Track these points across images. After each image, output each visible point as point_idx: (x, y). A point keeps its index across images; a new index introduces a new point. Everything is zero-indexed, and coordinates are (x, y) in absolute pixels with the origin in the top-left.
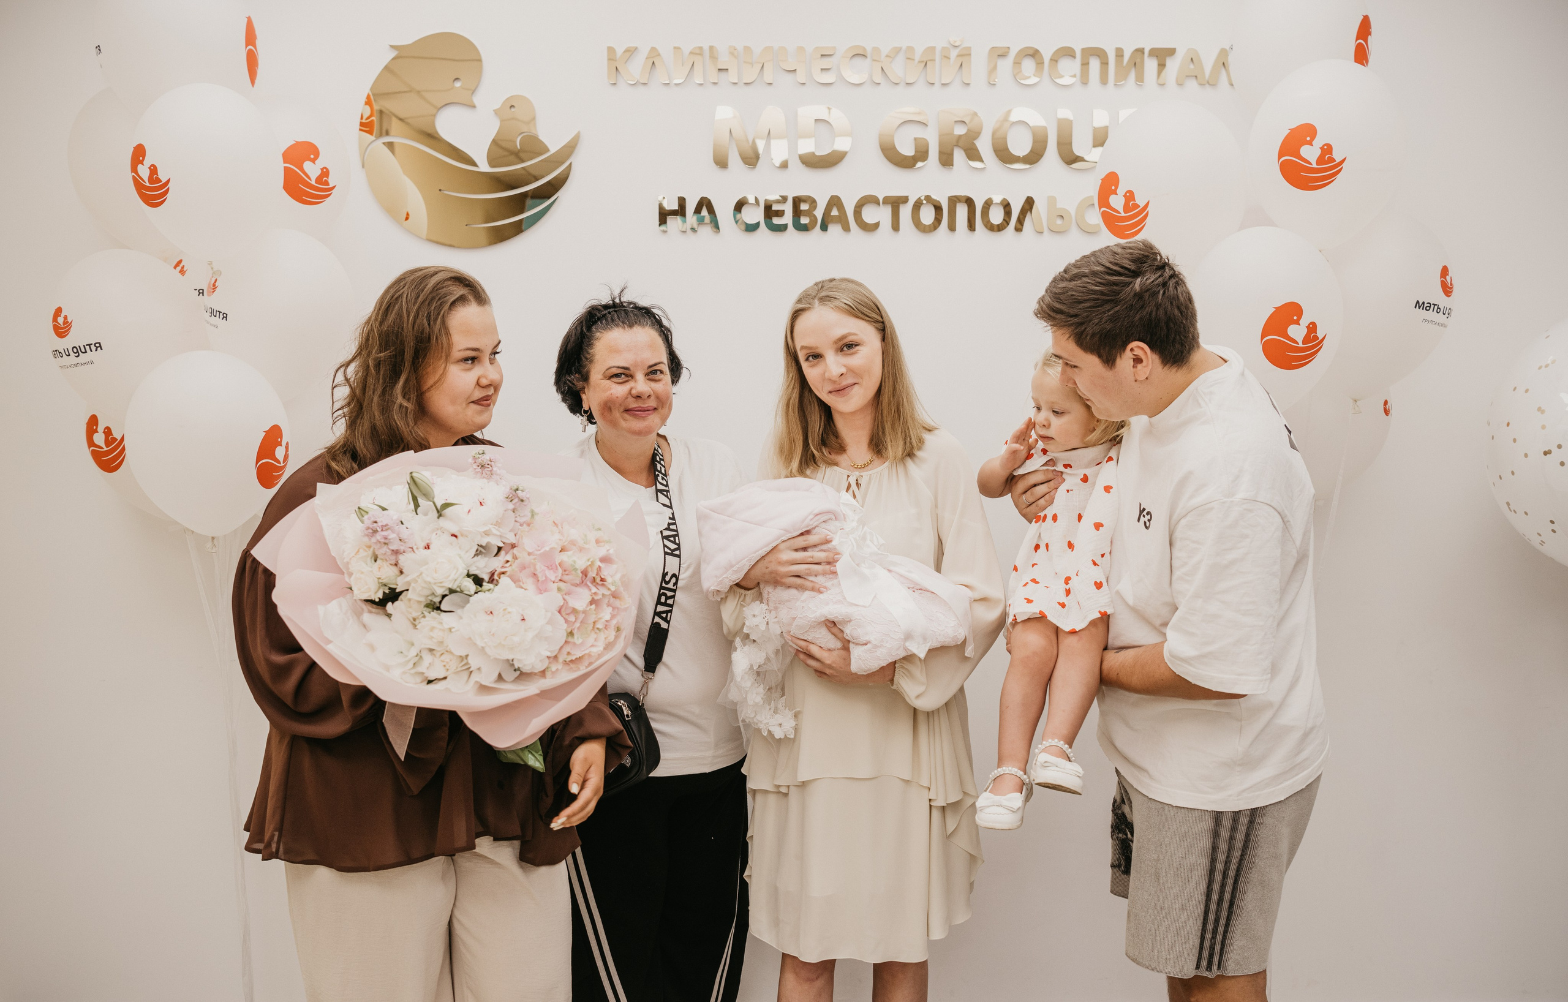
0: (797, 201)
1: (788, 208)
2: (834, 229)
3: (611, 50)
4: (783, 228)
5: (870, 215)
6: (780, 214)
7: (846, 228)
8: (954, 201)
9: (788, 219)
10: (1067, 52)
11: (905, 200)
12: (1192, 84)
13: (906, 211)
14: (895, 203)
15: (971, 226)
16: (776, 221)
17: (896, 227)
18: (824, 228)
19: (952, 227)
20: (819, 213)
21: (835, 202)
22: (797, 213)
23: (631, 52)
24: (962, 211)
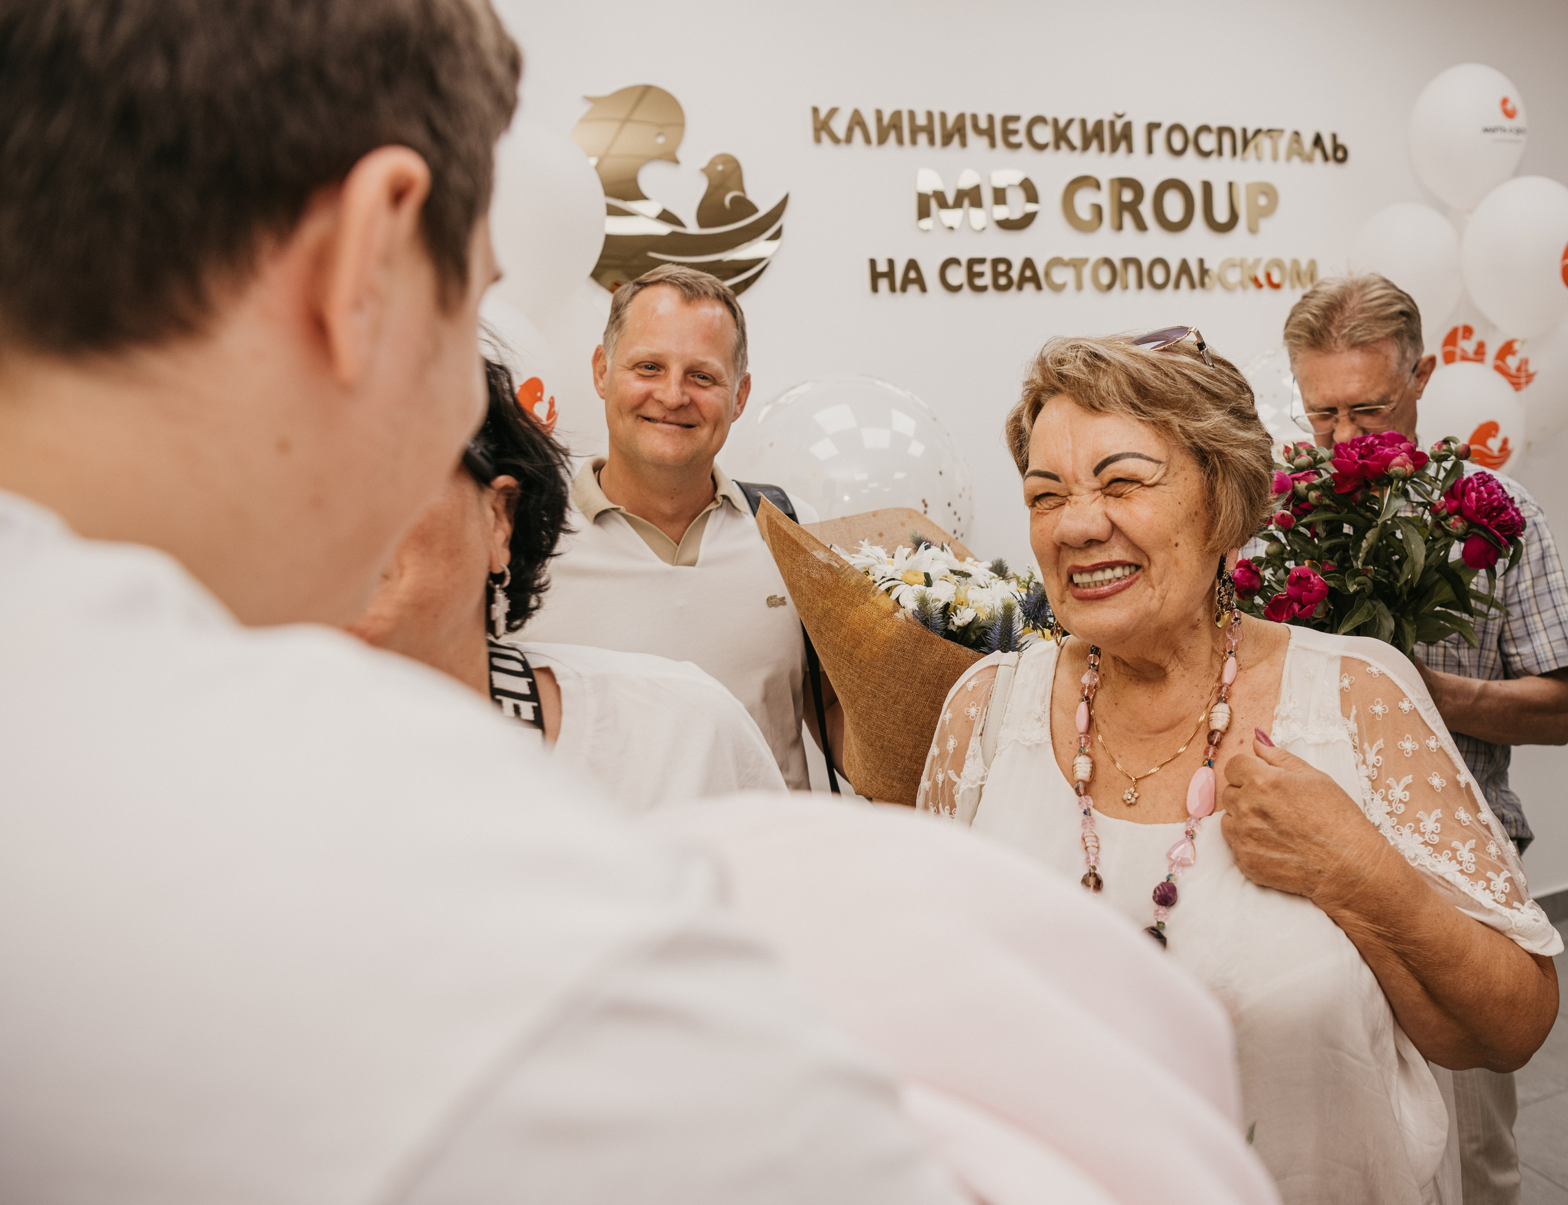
0: (996, 262)
1: (986, 268)
2: (1029, 287)
3: (815, 110)
4: (984, 289)
5: (1060, 275)
6: (981, 275)
7: (1039, 287)
8: (1127, 261)
9: (986, 280)
10: (1204, 129)
11: (1085, 261)
12: (1296, 160)
13: (1087, 272)
14: (1077, 264)
15: (1140, 285)
16: (979, 282)
17: (1079, 287)
18: (1020, 288)
19: (1125, 287)
20: (1015, 274)
21: (1028, 263)
22: (996, 275)
23: (833, 111)
24: (1132, 271)
